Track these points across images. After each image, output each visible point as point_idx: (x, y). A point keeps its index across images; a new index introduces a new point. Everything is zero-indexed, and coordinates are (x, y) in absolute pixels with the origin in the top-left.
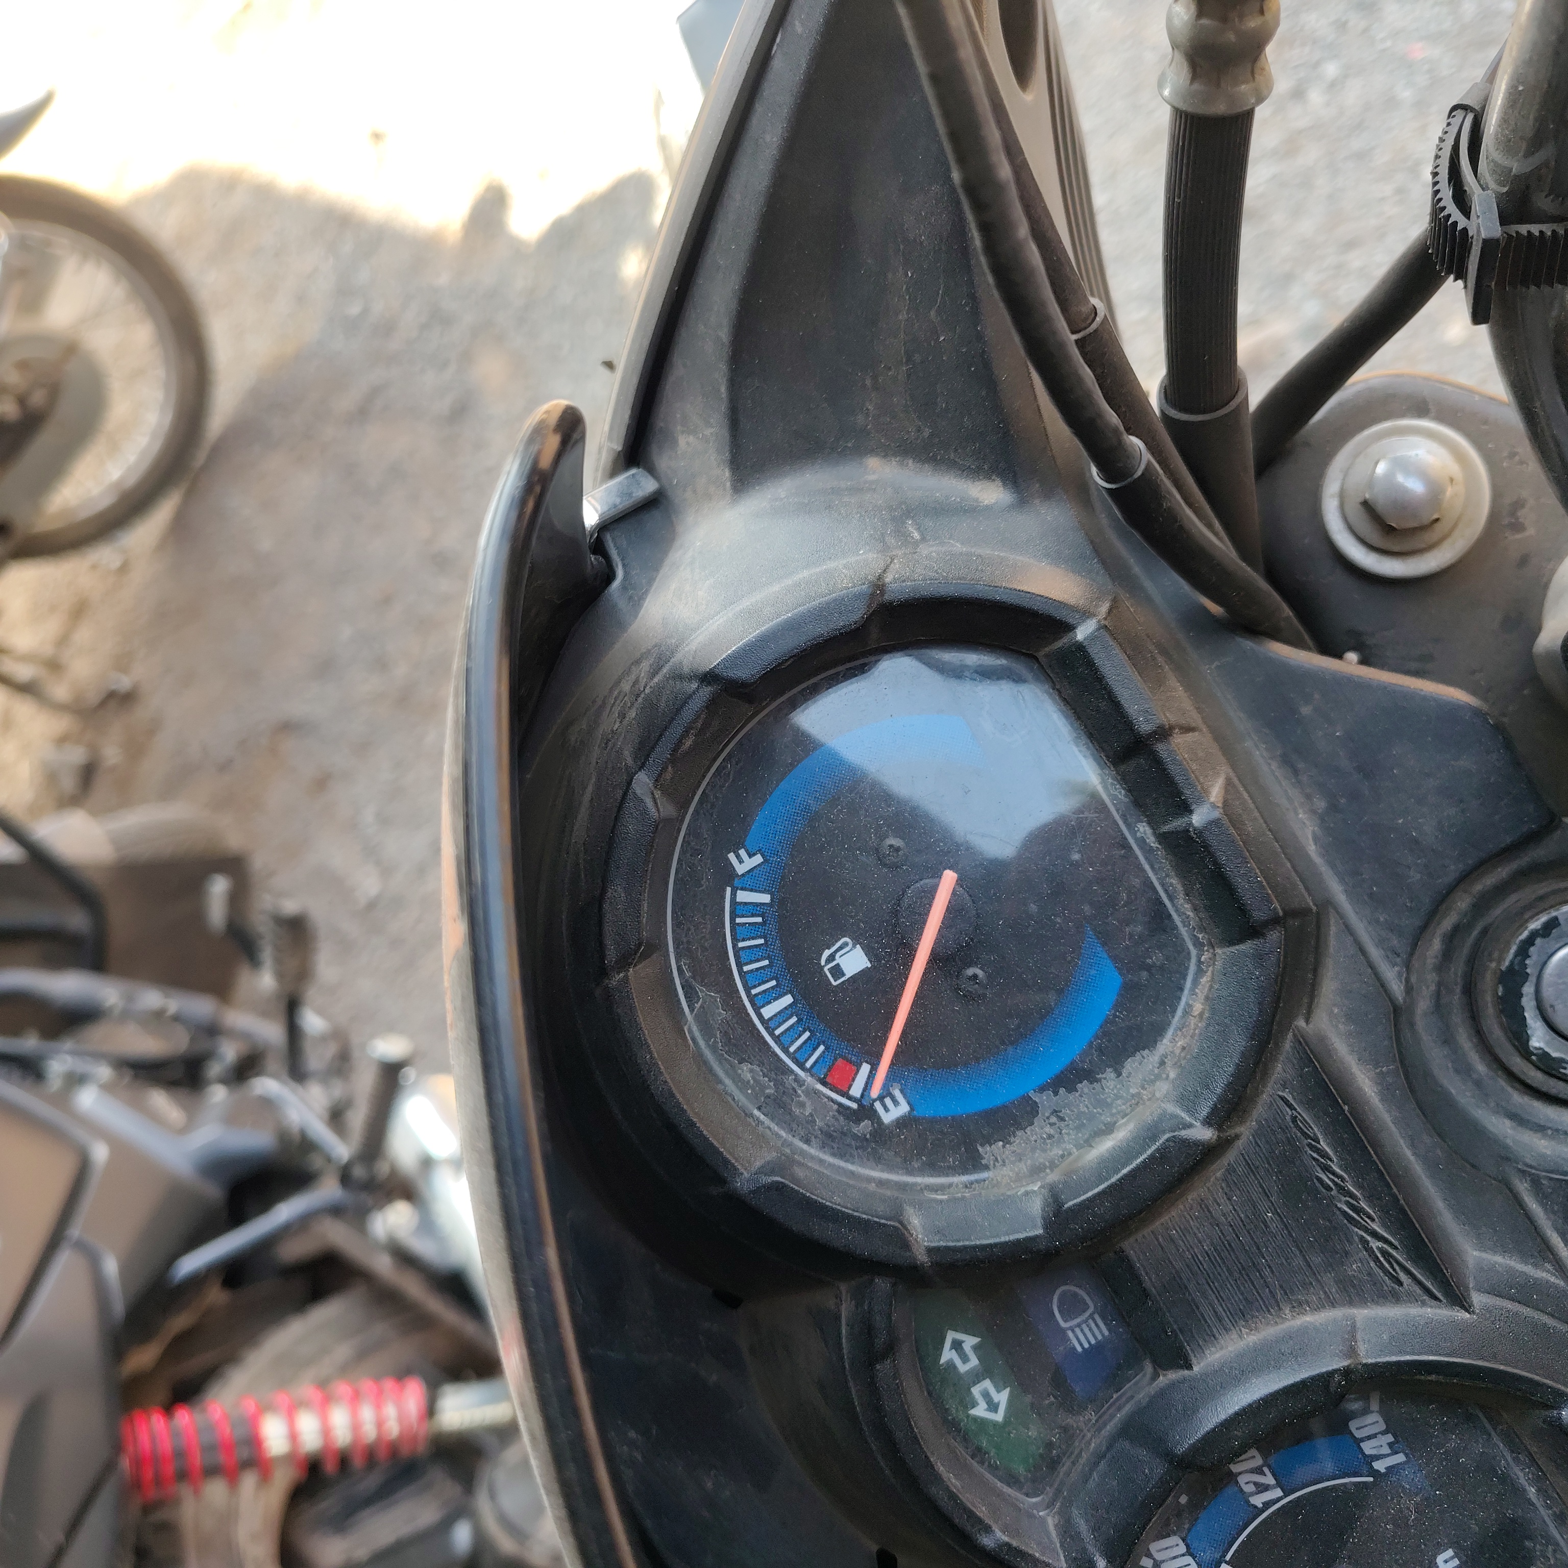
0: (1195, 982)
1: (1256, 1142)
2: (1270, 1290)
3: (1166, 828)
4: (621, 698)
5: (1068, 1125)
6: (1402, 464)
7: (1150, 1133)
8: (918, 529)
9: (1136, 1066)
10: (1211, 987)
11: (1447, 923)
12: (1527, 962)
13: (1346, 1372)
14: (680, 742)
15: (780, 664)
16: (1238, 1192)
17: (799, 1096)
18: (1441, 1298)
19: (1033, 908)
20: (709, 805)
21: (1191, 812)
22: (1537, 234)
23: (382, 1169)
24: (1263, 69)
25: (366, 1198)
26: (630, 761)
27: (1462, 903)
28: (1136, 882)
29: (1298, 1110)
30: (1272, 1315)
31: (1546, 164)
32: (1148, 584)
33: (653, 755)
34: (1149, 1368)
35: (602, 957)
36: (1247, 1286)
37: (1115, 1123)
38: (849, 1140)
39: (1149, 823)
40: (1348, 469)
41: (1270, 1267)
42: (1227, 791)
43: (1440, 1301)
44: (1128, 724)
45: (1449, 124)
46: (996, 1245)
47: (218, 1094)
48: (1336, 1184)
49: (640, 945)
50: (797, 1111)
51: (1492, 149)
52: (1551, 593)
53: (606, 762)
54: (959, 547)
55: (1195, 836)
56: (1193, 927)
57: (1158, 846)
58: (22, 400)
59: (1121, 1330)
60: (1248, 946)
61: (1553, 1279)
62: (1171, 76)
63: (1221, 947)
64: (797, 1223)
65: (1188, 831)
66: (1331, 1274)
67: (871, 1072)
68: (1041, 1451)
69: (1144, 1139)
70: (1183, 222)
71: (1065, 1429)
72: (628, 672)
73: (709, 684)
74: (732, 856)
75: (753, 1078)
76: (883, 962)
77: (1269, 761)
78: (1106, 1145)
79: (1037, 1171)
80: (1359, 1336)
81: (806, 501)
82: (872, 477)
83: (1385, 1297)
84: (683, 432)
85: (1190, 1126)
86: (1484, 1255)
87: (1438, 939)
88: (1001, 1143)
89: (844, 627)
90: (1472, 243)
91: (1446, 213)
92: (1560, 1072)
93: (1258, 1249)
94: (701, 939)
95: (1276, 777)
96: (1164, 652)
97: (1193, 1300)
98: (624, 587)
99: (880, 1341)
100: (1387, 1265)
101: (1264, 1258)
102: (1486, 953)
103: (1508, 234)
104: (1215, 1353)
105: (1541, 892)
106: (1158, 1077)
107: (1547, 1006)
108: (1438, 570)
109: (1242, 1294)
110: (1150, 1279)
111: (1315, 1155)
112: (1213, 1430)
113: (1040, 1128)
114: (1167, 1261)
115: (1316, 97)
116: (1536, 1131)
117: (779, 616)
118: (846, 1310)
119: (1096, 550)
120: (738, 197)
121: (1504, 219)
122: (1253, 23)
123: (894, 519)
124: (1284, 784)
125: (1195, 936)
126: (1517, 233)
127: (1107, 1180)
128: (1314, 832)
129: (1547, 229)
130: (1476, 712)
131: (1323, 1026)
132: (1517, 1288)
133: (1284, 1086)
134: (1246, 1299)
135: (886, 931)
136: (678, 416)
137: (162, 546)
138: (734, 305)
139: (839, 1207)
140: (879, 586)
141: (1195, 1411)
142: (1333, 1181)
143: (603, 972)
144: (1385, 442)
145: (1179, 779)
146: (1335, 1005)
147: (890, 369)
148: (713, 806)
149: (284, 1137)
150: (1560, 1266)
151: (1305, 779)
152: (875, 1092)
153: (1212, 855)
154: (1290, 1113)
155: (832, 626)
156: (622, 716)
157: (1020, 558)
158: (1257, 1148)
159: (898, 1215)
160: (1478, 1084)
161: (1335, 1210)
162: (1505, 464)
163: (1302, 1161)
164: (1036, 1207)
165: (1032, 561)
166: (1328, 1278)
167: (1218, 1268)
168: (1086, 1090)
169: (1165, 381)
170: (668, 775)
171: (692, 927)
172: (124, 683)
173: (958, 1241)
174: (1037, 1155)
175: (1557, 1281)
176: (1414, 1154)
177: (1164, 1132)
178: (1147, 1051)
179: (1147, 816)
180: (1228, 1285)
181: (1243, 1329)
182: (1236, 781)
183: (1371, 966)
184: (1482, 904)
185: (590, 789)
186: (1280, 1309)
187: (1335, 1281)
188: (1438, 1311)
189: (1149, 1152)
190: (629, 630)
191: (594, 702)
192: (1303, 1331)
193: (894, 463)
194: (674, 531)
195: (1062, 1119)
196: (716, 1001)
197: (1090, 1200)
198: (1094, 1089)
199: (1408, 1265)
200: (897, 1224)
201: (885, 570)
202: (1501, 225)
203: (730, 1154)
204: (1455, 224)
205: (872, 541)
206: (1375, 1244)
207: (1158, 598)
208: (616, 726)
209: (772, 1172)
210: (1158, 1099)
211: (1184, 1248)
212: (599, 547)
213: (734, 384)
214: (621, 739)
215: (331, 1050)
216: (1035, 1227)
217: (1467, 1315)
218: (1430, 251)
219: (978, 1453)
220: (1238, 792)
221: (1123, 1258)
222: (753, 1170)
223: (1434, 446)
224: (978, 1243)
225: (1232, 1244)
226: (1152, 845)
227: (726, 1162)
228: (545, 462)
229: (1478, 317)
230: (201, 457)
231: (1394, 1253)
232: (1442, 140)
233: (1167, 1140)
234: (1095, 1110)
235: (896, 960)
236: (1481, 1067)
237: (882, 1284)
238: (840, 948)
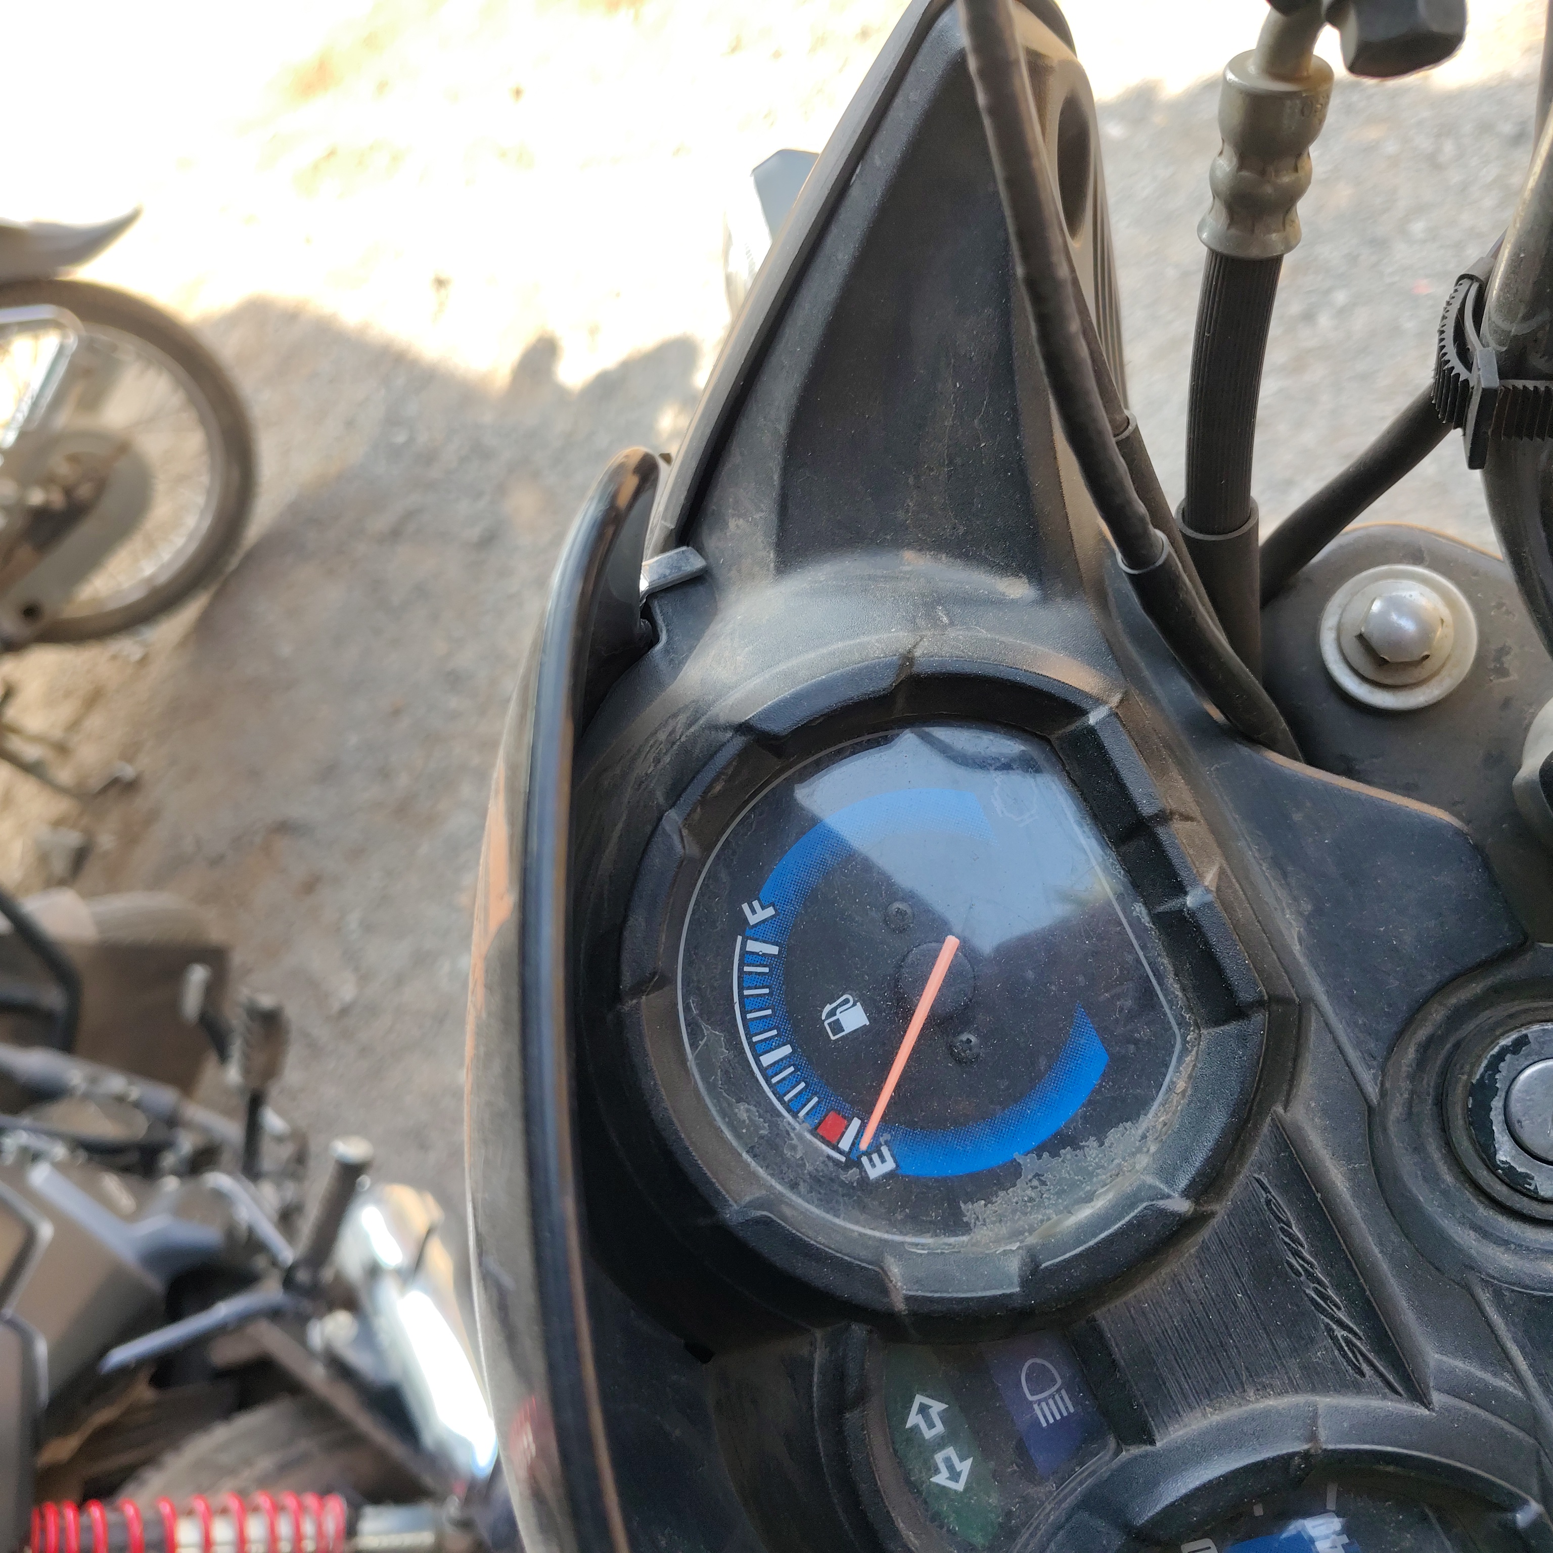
0: (1180, 1060)
1: (1231, 1223)
2: (1235, 1371)
3: (1161, 909)
4: (656, 745)
5: (1049, 1190)
6: (1396, 604)
7: (1131, 1201)
8: (947, 615)
9: (1119, 1138)
10: (1195, 1066)
11: (1422, 1034)
12: (1497, 1076)
13: (1306, 1456)
14: (710, 787)
15: (811, 721)
16: (1210, 1270)
17: (792, 1139)
18: (1402, 1392)
19: (1030, 975)
20: (730, 851)
21: (1186, 893)
22: (1532, 389)
23: (327, 1275)
24: (1293, 221)
25: (306, 1305)
26: (661, 800)
27: (1437, 1014)
28: (1129, 958)
29: (1273, 1193)
30: (1236, 1396)
31: (1541, 327)
32: (1155, 686)
33: (684, 795)
34: (1112, 1443)
35: (618, 982)
36: (1213, 1365)
37: (1095, 1191)
38: (836, 1187)
39: (1145, 904)
40: (1347, 605)
41: (1237, 1348)
42: (1220, 878)
43: (1401, 1395)
44: (1130, 805)
45: (1456, 291)
46: (972, 1299)
47: (171, 1184)
48: (1306, 1270)
49: (654, 974)
50: (788, 1153)
51: (1493, 312)
52: (1531, 735)
53: (638, 802)
54: (984, 633)
55: (1188, 916)
56: (1181, 1006)
57: (1152, 926)
58: (68, 492)
59: (1087, 1403)
60: (1233, 1027)
61: (1511, 1389)
62: (1210, 220)
63: (1208, 1027)
64: (781, 1259)
65: (1182, 911)
66: (1296, 1360)
67: (860, 1127)
68: (1000, 1520)
69: (1123, 1208)
70: (1211, 353)
71: (1025, 1499)
72: (664, 724)
73: (743, 734)
74: (745, 907)
75: (749, 1117)
76: (884, 1014)
77: (1261, 862)
78: (1084, 1213)
79: (1016, 1234)
80: (1320, 1422)
81: (845, 584)
82: (907, 568)
83: (1348, 1387)
84: (733, 515)
85: (1169, 1197)
86: (1445, 1358)
87: (1413, 1049)
88: (983, 1202)
89: (874, 692)
90: (1472, 392)
91: (1449, 365)
92: (1526, 1188)
93: (1227, 1328)
94: (711, 979)
95: (1267, 878)
96: (1168, 747)
97: (1161, 1374)
98: (666, 651)
99: (851, 1389)
100: (1351, 1355)
101: (1232, 1339)
102: (1458, 1066)
103: (1505, 387)
104: (1178, 1430)
105: (1513, 1010)
106: (1139, 1150)
107: (1515, 1120)
108: (1426, 704)
109: (1209, 1373)
110: (1120, 1350)
111: (1287, 1240)
112: (1172, 1504)
113: (1021, 1191)
114: (1138, 1335)
115: (1324, 321)
116: (1499, 1245)
117: (814, 678)
118: (819, 1357)
119: (1111, 647)
120: (807, 306)
121: (1503, 374)
122: (1286, 179)
123: (925, 604)
124: (1273, 884)
125: (1182, 1015)
126: (1514, 387)
127: (1085, 1243)
128: (1299, 932)
129: (1541, 385)
130: (1457, 832)
131: (1300, 1118)
132: (1476, 1392)
133: (1260, 1169)
134: (1212, 1378)
135: (889, 984)
136: (731, 500)
137: (183, 643)
138: (794, 401)
139: (822, 1247)
140: (908, 659)
141: (1156, 1484)
142: (1302, 1266)
143: (617, 997)
144: (1381, 583)
145: (1175, 861)
146: (1311, 1100)
147: (932, 470)
148: (734, 853)
149: (231, 1232)
150: (1518, 1377)
151: (1293, 881)
152: (864, 1145)
153: (1203, 935)
154: (1265, 1196)
155: (863, 690)
156: (657, 761)
157: (1041, 648)
158: (1231, 1228)
159: (879, 1263)
160: (1445, 1193)
161: (1303, 1296)
162: (1493, 613)
163: (1273, 1244)
164: (1014, 1266)
165: (1051, 651)
166: (1293, 1364)
167: (1187, 1345)
168: (1069, 1157)
169: (1184, 503)
170: (696, 816)
171: (703, 967)
172: (128, 771)
173: (936, 1292)
174: (1017, 1217)
175: (1515, 1392)
176: (1381, 1252)
177: (1142, 1201)
178: (1129, 1123)
179: (1143, 897)
180: (1196, 1363)
181: (1207, 1408)
182: (1229, 872)
183: (1348, 1064)
184: (1457, 1017)
185: (620, 826)
186: (1244, 1391)
187: (1300, 1367)
188: (1398, 1405)
189: (1127, 1219)
190: (668, 690)
191: (629, 751)
192: (1266, 1414)
193: (928, 556)
194: (716, 606)
195: (1044, 1183)
196: (720, 1040)
197: (1067, 1261)
198: (1076, 1156)
199: (1371, 1356)
200: (877, 1269)
201: (915, 646)
202: (1500, 378)
203: (722, 1186)
204: (1458, 375)
205: (904, 621)
206: (1340, 1333)
207: (1164, 702)
208: (651, 770)
209: (761, 1207)
210: (1137, 1172)
211: (1155, 1322)
212: (647, 613)
213: (787, 471)
214: (654, 781)
215: (286, 1151)
216: (1011, 1284)
217: (1427, 1412)
218: (1433, 402)
219: (936, 1518)
220: (1230, 881)
221: (1095, 1329)
222: (743, 1203)
223: (1427, 590)
224: (955, 1295)
225: (1202, 1322)
226: (1147, 924)
227: (718, 1193)
228: (623, 500)
229: (1474, 462)
230: (234, 562)
231: (1358, 1343)
232: (1448, 303)
233: (1145, 1208)
234: (1076, 1178)
235: (896, 1013)
236: (1449, 1178)
237: (858, 1331)
238: (840, 1005)
